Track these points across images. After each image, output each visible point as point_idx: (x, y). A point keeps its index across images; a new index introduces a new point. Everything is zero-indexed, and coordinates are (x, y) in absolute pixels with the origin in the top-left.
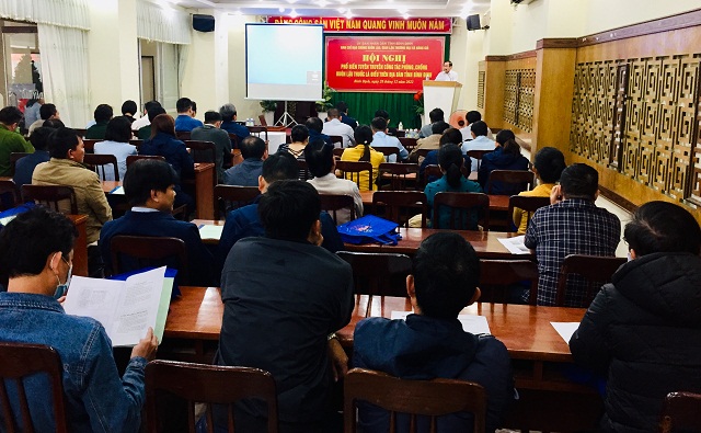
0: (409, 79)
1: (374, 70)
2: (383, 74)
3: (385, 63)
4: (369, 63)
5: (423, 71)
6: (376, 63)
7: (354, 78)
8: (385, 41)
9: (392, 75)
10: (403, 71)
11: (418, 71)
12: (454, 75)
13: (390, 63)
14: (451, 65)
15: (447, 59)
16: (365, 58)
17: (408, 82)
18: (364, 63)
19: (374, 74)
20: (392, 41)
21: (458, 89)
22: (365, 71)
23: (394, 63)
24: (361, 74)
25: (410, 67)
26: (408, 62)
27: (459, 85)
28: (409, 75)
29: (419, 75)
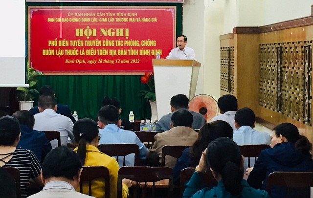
0: (134, 57)
1: (89, 48)
2: (102, 52)
3: (103, 38)
4: (84, 38)
5: (150, 48)
6: (92, 38)
7: (65, 57)
8: (103, 12)
9: (113, 53)
10: (127, 48)
11: (146, 48)
12: (190, 52)
13: (110, 38)
14: (186, 40)
15: (179, 32)
16: (79, 32)
17: (133, 61)
18: (77, 38)
19: (89, 52)
20: (112, 12)
21: (195, 68)
22: (79, 48)
23: (115, 38)
24: (74, 52)
25: (135, 43)
26: (132, 37)
27: (197, 64)
28: (134, 52)
29: (146, 52)
